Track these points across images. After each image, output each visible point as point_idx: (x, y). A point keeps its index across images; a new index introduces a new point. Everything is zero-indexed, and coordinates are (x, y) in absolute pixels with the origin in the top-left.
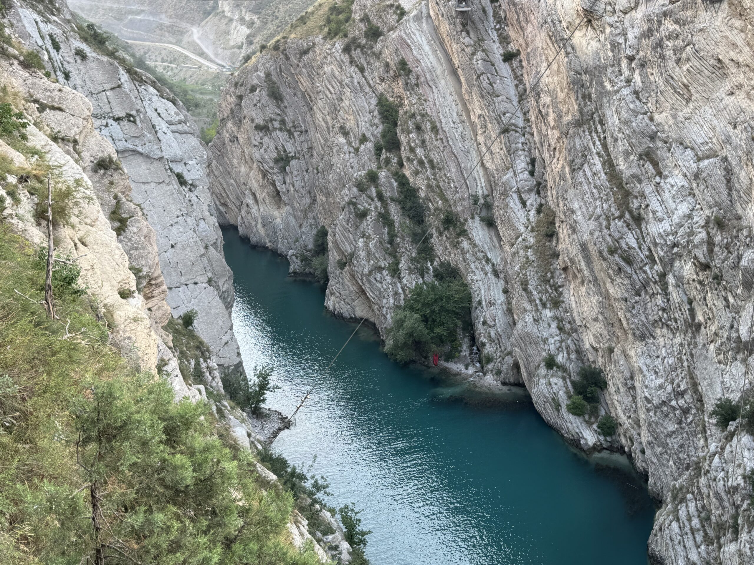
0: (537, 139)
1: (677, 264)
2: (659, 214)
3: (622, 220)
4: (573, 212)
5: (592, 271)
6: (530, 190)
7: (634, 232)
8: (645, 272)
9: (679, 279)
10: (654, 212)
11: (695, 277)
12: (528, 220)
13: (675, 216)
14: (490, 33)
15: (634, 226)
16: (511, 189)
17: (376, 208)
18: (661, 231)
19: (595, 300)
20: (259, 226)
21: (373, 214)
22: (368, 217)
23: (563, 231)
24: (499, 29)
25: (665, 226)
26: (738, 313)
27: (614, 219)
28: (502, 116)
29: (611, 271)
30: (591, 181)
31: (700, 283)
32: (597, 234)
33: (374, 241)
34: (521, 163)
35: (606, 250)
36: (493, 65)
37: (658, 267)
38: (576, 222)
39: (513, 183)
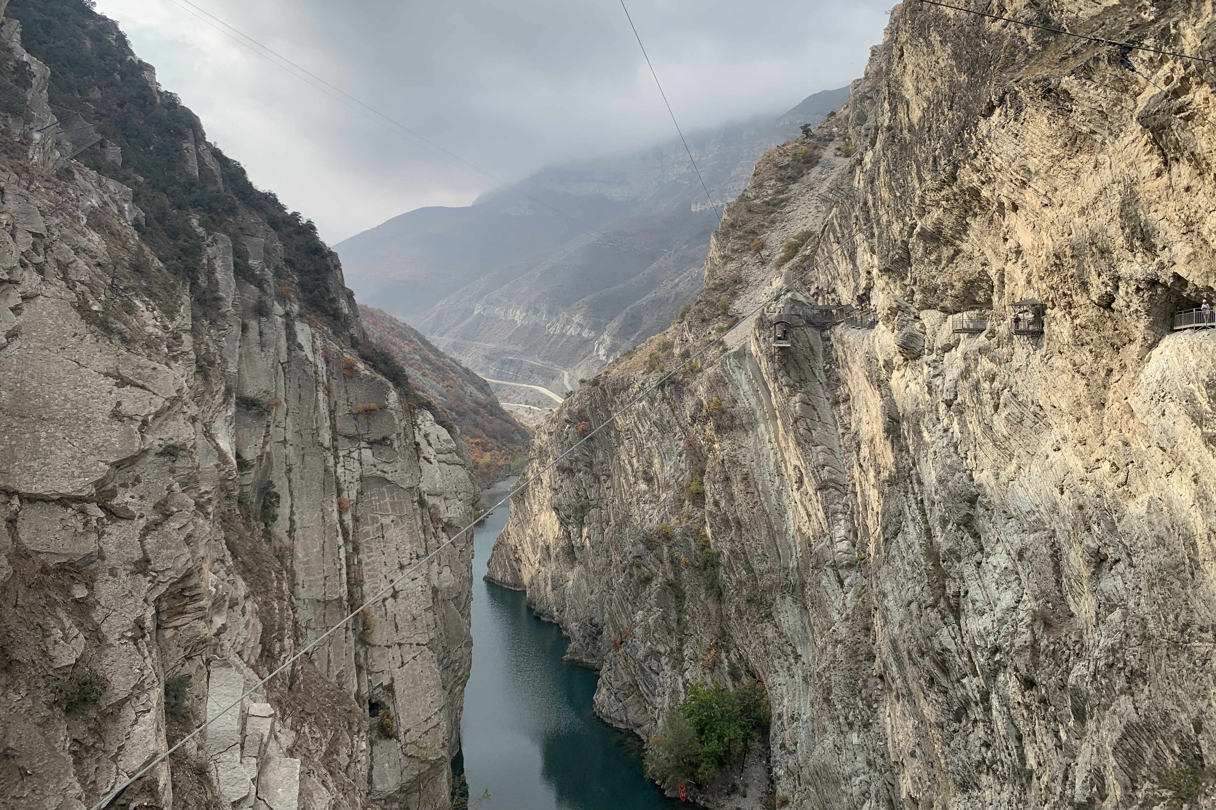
0: (859, 500)
1: (1001, 678)
2: (978, 605)
3: (936, 610)
4: (885, 595)
5: (905, 680)
6: (850, 566)
7: (950, 628)
8: (963, 686)
9: (1004, 701)
10: (974, 602)
11: (1020, 699)
12: (845, 604)
13: (997, 609)
14: (817, 374)
15: (951, 618)
16: (825, 562)
17: (665, 573)
18: (981, 628)
19: (911, 722)
20: (549, 588)
21: (660, 579)
22: (653, 584)
23: (877, 622)
24: (828, 370)
25: (985, 622)
26: (1074, 757)
27: (926, 608)
28: (819, 468)
29: (922, 681)
30: (905, 555)
31: (1028, 707)
32: (906, 627)
33: (655, 616)
34: (840, 530)
35: (916, 649)
36: (815, 410)
37: (979, 681)
38: (887, 610)
39: (829, 554)
